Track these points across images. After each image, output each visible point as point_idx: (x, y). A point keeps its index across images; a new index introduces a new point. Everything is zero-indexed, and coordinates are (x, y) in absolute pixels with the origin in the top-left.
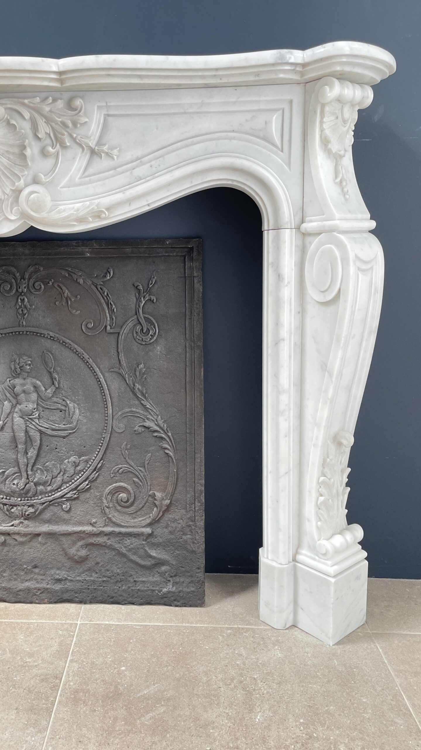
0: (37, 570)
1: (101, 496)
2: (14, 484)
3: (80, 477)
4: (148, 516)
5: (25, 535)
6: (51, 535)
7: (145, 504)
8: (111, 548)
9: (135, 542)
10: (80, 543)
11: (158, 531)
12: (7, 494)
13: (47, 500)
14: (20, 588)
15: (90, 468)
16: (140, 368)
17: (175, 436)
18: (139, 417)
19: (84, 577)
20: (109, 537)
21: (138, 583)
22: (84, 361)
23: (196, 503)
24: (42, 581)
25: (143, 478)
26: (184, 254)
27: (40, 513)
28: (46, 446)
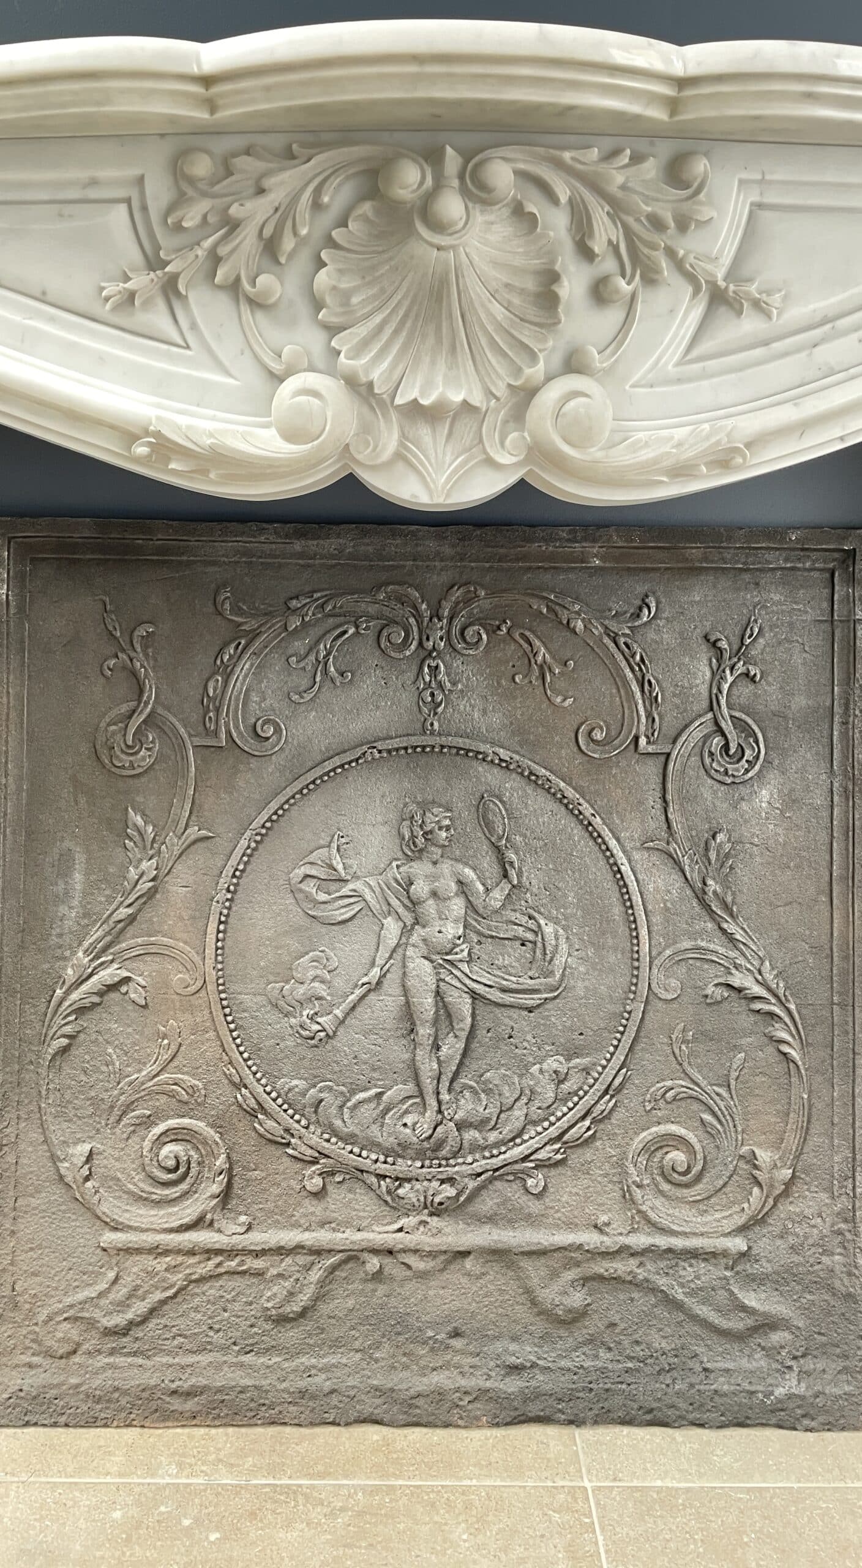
0: (458, 1343)
1: (623, 1156)
2: (405, 1125)
3: (570, 1109)
4: (737, 1208)
5: (432, 1254)
6: (498, 1254)
7: (730, 1177)
8: (647, 1287)
9: (707, 1273)
10: (569, 1275)
11: (764, 1245)
12: (388, 1149)
13: (488, 1167)
14: (418, 1389)
15: (595, 1087)
16: (718, 841)
17: (804, 1011)
18: (713, 961)
19: (578, 1359)
20: (643, 1259)
21: (712, 1376)
22: (581, 822)
23: (858, 1177)
24: (472, 1370)
25: (725, 1113)
26: (831, 565)
27: (469, 1199)
28: (485, 1032)
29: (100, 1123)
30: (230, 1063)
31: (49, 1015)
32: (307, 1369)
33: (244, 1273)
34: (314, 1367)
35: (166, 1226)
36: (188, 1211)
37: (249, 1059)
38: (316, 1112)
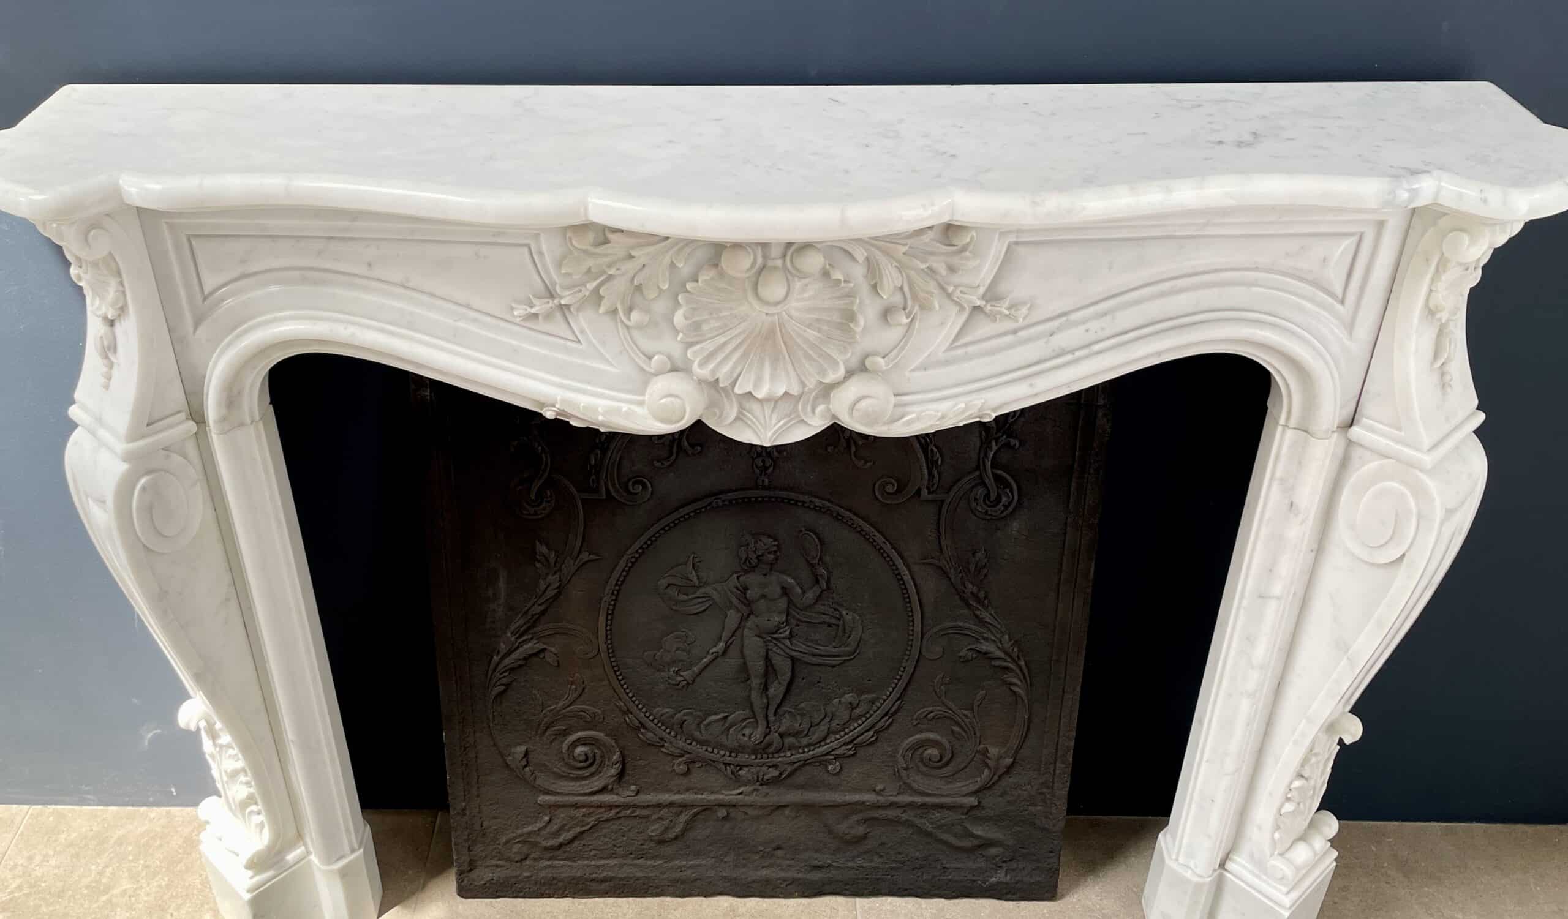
0: (780, 853)
1: (896, 751)
2: (744, 735)
3: (860, 725)
4: (973, 780)
5: (762, 807)
7: (969, 762)
8: (908, 824)
9: (949, 817)
10: (855, 818)
12: (732, 748)
13: (802, 759)
14: (754, 878)
15: (878, 712)
16: (977, 560)
17: (1030, 665)
18: (970, 635)
19: (859, 861)
20: (906, 809)
21: (950, 870)
22: (875, 546)
23: (1058, 764)
24: (789, 868)
25: (969, 726)
27: (789, 776)
28: (800, 680)
29: (531, 734)
30: (620, 699)
31: (490, 672)
32: (680, 868)
33: (635, 816)
34: (684, 866)
35: (582, 792)
36: (596, 784)
37: (633, 696)
38: (681, 727)
